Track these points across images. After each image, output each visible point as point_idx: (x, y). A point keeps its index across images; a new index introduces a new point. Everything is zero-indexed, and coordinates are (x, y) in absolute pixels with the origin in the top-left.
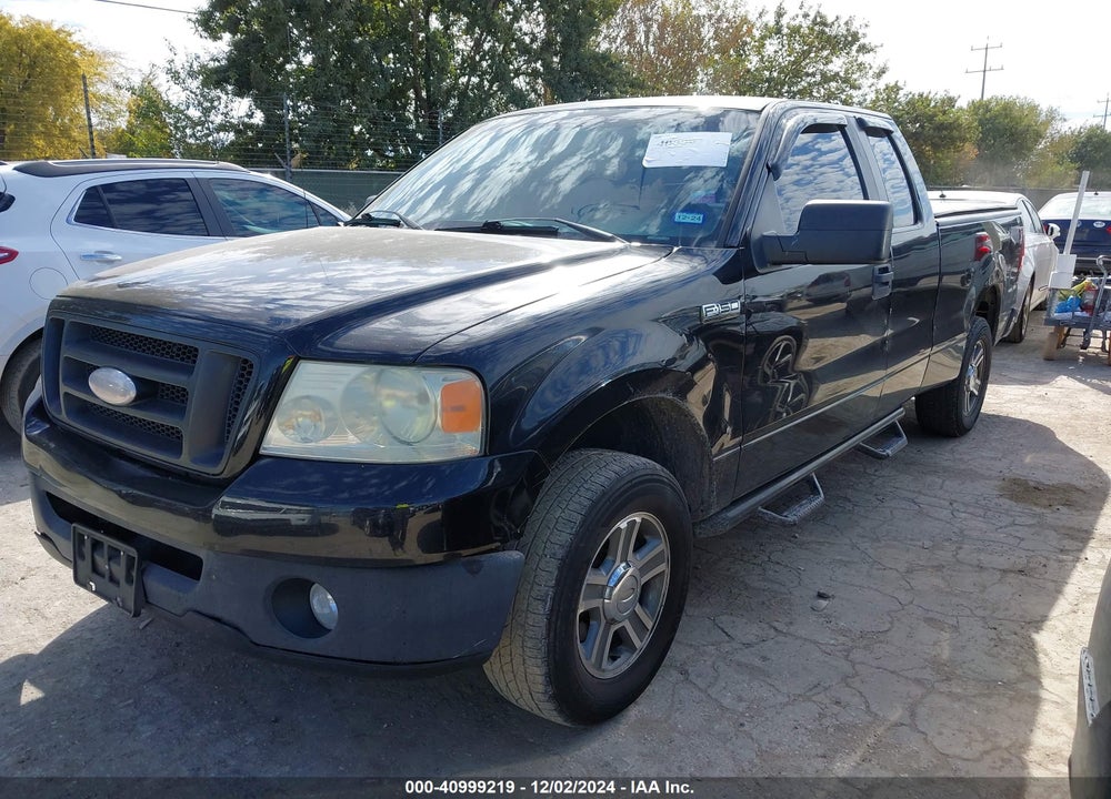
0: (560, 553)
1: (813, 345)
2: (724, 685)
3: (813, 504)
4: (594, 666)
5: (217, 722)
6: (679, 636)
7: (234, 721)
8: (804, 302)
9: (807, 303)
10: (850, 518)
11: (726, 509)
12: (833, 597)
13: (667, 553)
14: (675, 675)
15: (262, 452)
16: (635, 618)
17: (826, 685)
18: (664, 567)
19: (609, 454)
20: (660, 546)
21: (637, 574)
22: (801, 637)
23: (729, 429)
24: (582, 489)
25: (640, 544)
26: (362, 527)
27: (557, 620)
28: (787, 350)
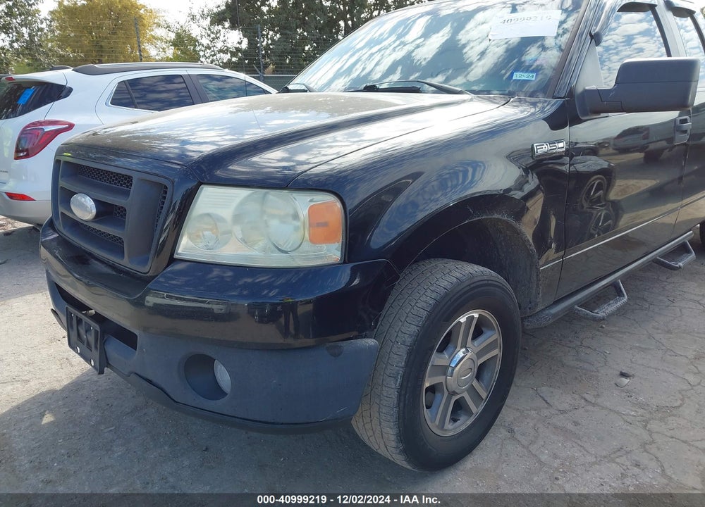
0: (409, 341)
1: (619, 184)
2: (543, 443)
3: (619, 304)
4: (438, 427)
5: (166, 448)
6: (508, 401)
7: (178, 448)
8: (611, 151)
9: (615, 151)
10: (647, 314)
11: (550, 307)
12: (633, 376)
13: (500, 341)
14: (503, 433)
15: (176, 256)
16: (472, 390)
17: (628, 449)
18: (496, 352)
19: (452, 264)
20: (493, 336)
21: (475, 357)
22: (607, 408)
23: (553, 245)
24: (428, 291)
25: (478, 333)
26: (253, 316)
27: (405, 394)
28: (599, 187)
